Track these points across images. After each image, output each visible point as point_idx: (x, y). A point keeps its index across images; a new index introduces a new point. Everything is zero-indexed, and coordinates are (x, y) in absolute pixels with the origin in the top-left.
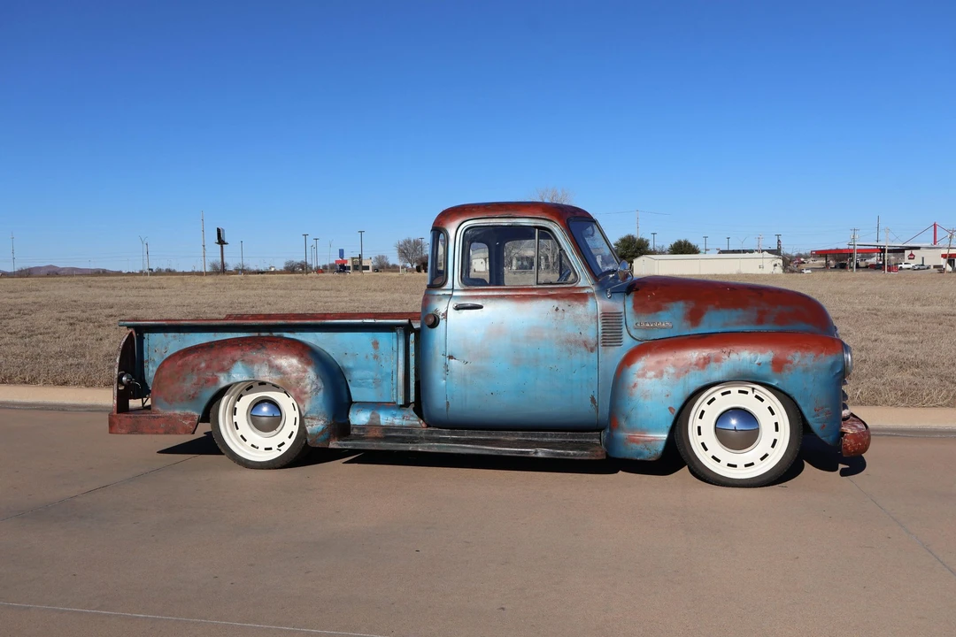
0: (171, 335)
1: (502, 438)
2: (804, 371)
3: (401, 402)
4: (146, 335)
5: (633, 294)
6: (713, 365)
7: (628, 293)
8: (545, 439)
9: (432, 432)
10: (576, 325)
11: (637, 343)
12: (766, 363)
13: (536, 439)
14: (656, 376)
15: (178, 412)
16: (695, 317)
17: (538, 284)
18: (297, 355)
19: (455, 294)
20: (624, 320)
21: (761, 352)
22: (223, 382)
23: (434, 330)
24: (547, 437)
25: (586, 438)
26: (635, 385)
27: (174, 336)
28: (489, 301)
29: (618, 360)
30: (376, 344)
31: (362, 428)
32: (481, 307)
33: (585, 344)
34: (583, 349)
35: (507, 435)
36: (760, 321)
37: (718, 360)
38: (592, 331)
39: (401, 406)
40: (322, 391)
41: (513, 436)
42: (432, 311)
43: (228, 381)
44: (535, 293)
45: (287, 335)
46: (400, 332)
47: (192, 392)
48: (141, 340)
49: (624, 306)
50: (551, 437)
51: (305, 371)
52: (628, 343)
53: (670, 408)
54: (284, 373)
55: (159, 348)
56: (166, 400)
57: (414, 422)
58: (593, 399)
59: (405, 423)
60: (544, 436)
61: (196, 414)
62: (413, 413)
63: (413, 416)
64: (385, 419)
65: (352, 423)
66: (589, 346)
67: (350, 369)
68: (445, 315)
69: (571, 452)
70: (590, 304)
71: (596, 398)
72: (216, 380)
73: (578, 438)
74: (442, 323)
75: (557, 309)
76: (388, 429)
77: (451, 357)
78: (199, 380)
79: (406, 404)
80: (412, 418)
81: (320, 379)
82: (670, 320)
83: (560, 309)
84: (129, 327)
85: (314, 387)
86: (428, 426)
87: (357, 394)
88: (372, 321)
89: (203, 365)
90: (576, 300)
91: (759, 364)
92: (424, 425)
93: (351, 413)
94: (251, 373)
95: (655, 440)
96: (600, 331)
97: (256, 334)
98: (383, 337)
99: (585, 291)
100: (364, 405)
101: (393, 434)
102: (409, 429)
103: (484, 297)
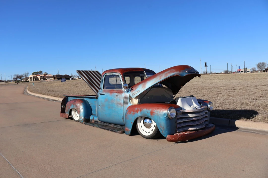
1: (111, 126)
2: (157, 115)
3: (96, 115)
4: (68, 98)
8: (118, 127)
9: (101, 123)
10: (119, 99)
11: (131, 105)
14: (130, 114)
20: (129, 99)
21: (149, 109)
27: (71, 98)
29: (127, 109)
30: (95, 102)
31: (92, 120)
32: (104, 94)
33: (121, 104)
34: (120, 106)
35: (112, 125)
37: (140, 111)
38: (122, 101)
44: (114, 91)
47: (68, 110)
49: (129, 95)
52: (129, 105)
54: (77, 107)
58: (122, 118)
59: (97, 120)
60: (118, 126)
61: (68, 114)
64: (95, 118)
65: (90, 119)
67: (92, 107)
68: (99, 96)
69: (115, 131)
70: (123, 94)
72: (70, 108)
77: (99, 106)
78: (68, 107)
81: (82, 109)
83: (117, 95)
84: (65, 96)
87: (93, 112)
90: (120, 93)
91: (148, 113)
92: (99, 121)
93: (91, 117)
94: (74, 107)
95: (129, 130)
96: (124, 101)
97: (80, 98)
99: (123, 91)
100: (93, 115)
101: (95, 122)
102: (97, 122)
103: (106, 92)
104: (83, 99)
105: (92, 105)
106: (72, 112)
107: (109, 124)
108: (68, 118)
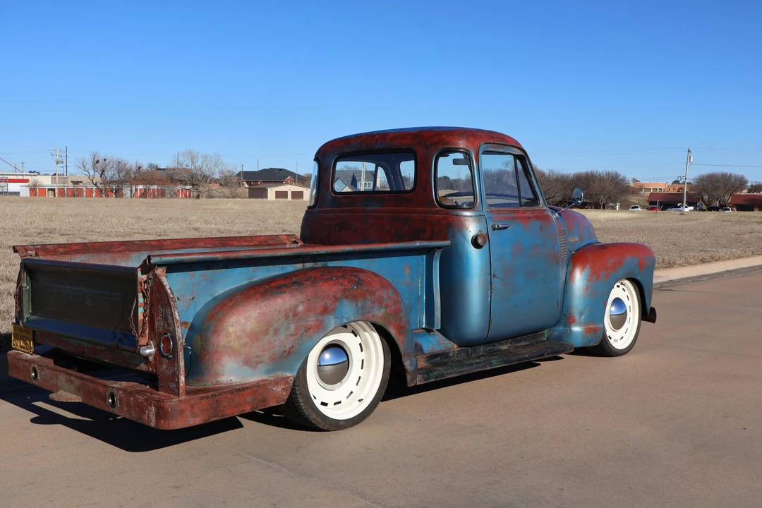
0: (199, 273)
9: (460, 353)
10: (550, 241)
14: (597, 279)
15: (265, 376)
19: (487, 215)
20: (565, 236)
21: (634, 257)
22: (328, 327)
23: (480, 250)
26: (588, 288)
29: (565, 269)
32: (507, 227)
34: (555, 262)
37: (620, 264)
42: (476, 231)
43: (334, 324)
44: (526, 215)
46: (438, 254)
49: (564, 225)
52: (569, 254)
53: (604, 303)
55: (183, 293)
56: (247, 363)
57: (447, 345)
59: (441, 347)
61: (289, 374)
64: (427, 346)
66: (557, 259)
68: (487, 235)
71: (559, 301)
74: (486, 243)
76: (429, 356)
77: (494, 276)
78: (297, 329)
80: (444, 342)
83: (543, 228)
86: (458, 347)
89: (300, 309)
92: (456, 346)
94: (355, 312)
95: (599, 329)
96: (559, 246)
101: (434, 360)
102: (444, 355)
103: (505, 218)
108: (283, 403)
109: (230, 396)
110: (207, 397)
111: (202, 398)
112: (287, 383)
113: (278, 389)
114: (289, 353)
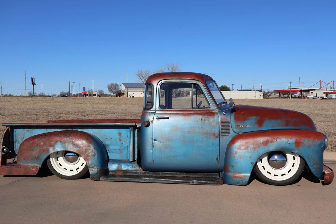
0: (26, 130)
1: (177, 175)
2: (308, 147)
3: (131, 160)
4: (15, 130)
5: (234, 113)
6: (270, 144)
7: (232, 113)
9: (145, 173)
10: (210, 126)
11: (236, 134)
12: (292, 143)
13: (191, 176)
14: (245, 149)
15: (30, 165)
16: (260, 123)
17: (193, 108)
18: (85, 139)
19: (157, 112)
20: (230, 124)
21: (291, 138)
22: (51, 151)
23: (147, 128)
24: (196, 175)
25: (213, 175)
26: (236, 153)
27: (28, 130)
28: (172, 116)
29: (228, 142)
30: (120, 134)
31: (114, 171)
32: (168, 118)
33: (214, 135)
34: (213, 137)
35: (179, 174)
36: (287, 125)
37: (272, 142)
38: (217, 129)
39: (131, 161)
40: (97, 155)
41: (181, 174)
42: (146, 119)
43: (54, 151)
44: (192, 112)
45: (80, 130)
46: (131, 129)
47: (37, 156)
48: (12, 132)
49: (231, 118)
50: (198, 175)
51: (89, 146)
52: (232, 134)
53: (252, 163)
54: (79, 147)
55: (21, 135)
56: (24, 159)
57: (138, 169)
58: (217, 159)
59: (133, 169)
60: (195, 175)
61: (38, 165)
62: (137, 164)
63: (137, 166)
64: (124, 167)
65: (109, 169)
66: (216, 136)
67: (108, 145)
68: (153, 121)
69: (208, 182)
70: (216, 117)
71: (218, 158)
72: (48, 151)
73: (210, 175)
74: (151, 125)
75: (202, 119)
76: (125, 172)
77: (155, 140)
78: (40, 150)
79: (134, 161)
80: (136, 167)
81: (96, 150)
82: (249, 125)
83: (203, 119)
84: (7, 126)
85: (93, 153)
86: (144, 171)
87: (111, 156)
88: (119, 124)
89: (42, 143)
90: (210, 115)
91: (290, 144)
92: (142, 170)
93: (109, 165)
94: (64, 147)
95: (245, 177)
96: (220, 129)
97: (65, 130)
98: (123, 131)
99: (214, 112)
100: (115, 161)
101: (128, 174)
102: (135, 172)
103: (170, 114)
104: (74, 129)
105: (107, 142)
106: (51, 159)
107: (171, 174)
108: (35, 175)
109: (16, 168)
110: (8, 167)
111: (6, 167)
112: (37, 168)
113: (34, 170)
114: (37, 158)
